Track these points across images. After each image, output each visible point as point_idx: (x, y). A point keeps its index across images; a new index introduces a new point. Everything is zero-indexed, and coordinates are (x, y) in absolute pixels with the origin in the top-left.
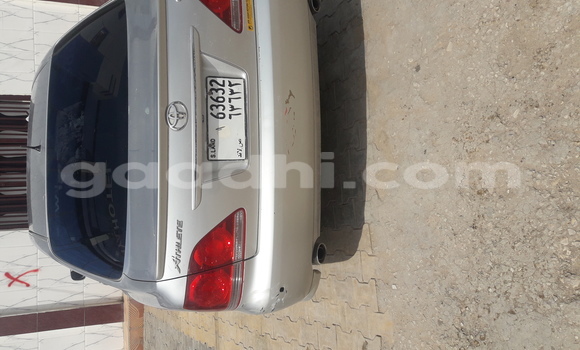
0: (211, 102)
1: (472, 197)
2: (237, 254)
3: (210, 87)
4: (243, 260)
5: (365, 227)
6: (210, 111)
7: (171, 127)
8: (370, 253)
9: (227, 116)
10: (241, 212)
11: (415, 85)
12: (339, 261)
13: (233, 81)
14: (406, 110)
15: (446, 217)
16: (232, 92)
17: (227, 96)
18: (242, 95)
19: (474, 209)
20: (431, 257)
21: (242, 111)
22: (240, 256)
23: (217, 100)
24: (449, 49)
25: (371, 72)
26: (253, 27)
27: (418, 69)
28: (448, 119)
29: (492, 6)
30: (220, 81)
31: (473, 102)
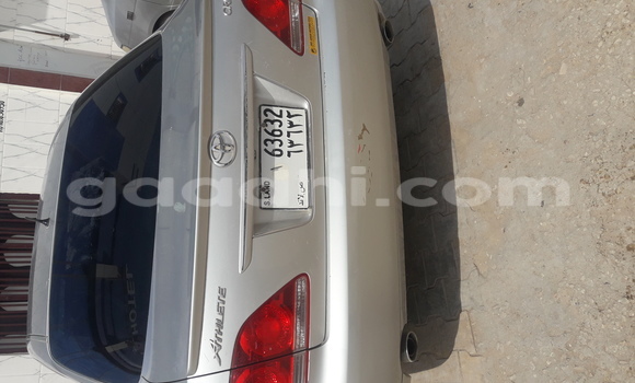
0: (265, 136)
1: (619, 255)
2: (299, 340)
3: (263, 118)
4: (308, 349)
5: (463, 316)
6: (263, 146)
7: (215, 162)
8: (473, 352)
9: (285, 154)
10: (303, 278)
11: (519, 122)
12: (427, 368)
13: (293, 112)
14: (510, 154)
15: (583, 287)
16: (292, 125)
17: (285, 129)
18: (304, 129)
19: (626, 271)
20: (568, 348)
21: (304, 148)
22: (303, 344)
23: (272, 134)
24: (563, 71)
25: (456, 117)
26: (316, 51)
27: (521, 102)
28: (571, 157)
29: (617, 12)
30: (276, 110)
31: (604, 131)
